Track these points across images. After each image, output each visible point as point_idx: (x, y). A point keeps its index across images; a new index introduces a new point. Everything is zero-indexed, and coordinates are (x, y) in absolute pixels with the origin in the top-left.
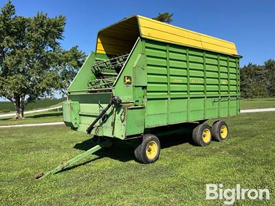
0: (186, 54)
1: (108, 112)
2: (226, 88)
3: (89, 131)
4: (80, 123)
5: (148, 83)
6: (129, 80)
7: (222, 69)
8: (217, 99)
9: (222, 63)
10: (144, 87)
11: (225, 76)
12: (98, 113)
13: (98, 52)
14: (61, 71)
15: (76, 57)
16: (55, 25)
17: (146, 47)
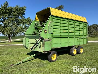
0: (68, 21)
1: (39, 42)
2: (82, 34)
3: (32, 49)
4: (29, 46)
5: (53, 32)
6: (46, 31)
7: (81, 27)
8: (79, 38)
9: (81, 25)
10: (52, 33)
11: (82, 30)
12: (35, 42)
13: (36, 20)
14: (24, 26)
15: (29, 21)
16: (22, 10)
17: (53, 19)
